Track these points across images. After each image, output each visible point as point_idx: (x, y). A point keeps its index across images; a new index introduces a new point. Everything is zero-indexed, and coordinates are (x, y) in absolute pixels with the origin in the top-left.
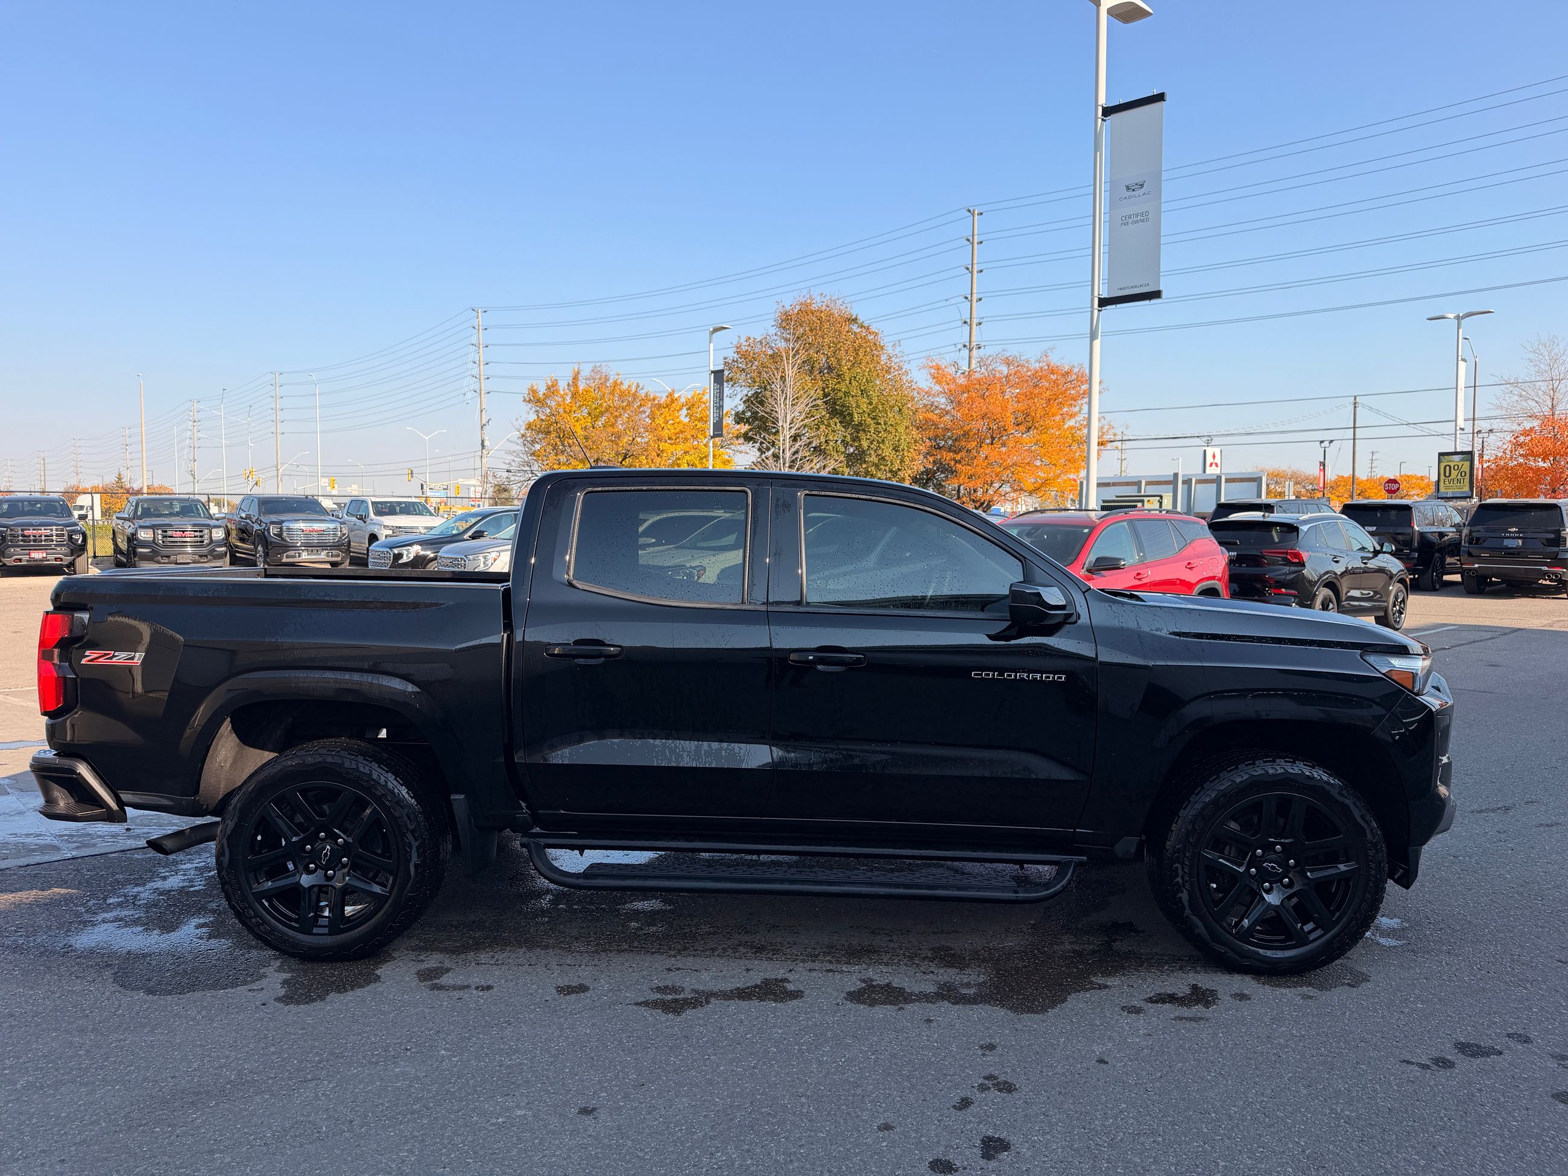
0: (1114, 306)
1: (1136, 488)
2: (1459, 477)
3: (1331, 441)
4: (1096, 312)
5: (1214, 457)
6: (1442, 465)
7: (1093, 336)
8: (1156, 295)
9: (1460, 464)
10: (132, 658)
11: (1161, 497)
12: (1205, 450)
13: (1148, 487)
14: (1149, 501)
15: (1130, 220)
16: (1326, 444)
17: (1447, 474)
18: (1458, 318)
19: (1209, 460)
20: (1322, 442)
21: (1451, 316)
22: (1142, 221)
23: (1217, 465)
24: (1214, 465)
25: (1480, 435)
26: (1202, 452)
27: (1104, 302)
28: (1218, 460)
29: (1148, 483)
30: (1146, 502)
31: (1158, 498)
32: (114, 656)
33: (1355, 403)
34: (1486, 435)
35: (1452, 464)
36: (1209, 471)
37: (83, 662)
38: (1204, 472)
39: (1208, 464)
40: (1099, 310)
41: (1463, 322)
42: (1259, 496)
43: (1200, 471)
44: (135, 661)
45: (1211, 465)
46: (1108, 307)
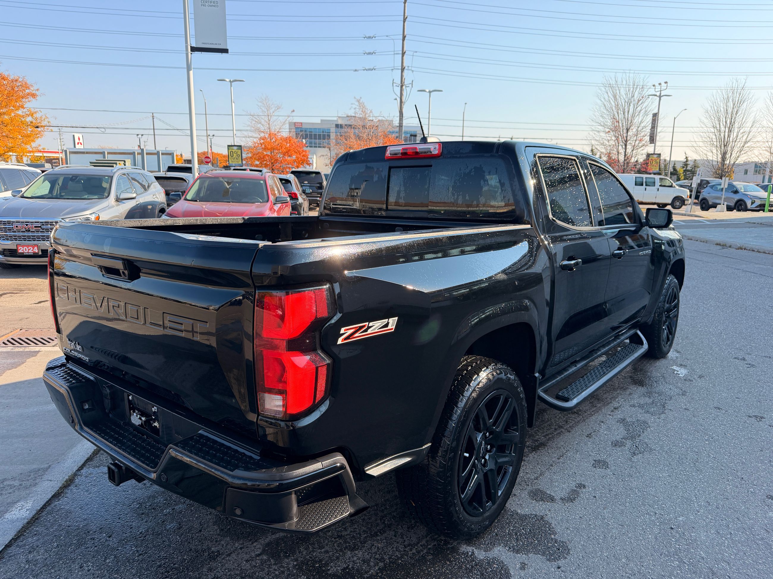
0: (200, 53)
1: (102, 155)
2: (237, 157)
3: (142, 135)
4: (190, 54)
5: (79, 139)
6: (230, 151)
7: (189, 68)
8: (225, 51)
9: (237, 151)
10: (387, 325)
11: (125, 161)
12: (74, 136)
13: (109, 155)
14: (119, 163)
15: (207, 4)
16: (140, 136)
17: (232, 155)
18: (230, 81)
19: (77, 141)
20: (138, 135)
21: (228, 80)
22: (215, 6)
23: (81, 144)
24: (80, 144)
25: (210, 137)
26: (72, 137)
27: (193, 49)
28: (81, 141)
29: (109, 153)
30: (118, 164)
31: (123, 162)
32: (369, 328)
33: (153, 116)
34: (212, 137)
35: (233, 151)
36: (78, 146)
37: (340, 342)
38: (75, 147)
39: (76, 143)
40: (191, 54)
41: (233, 84)
42: (173, 162)
43: (72, 146)
44: (389, 327)
45: (78, 143)
46: (196, 52)
